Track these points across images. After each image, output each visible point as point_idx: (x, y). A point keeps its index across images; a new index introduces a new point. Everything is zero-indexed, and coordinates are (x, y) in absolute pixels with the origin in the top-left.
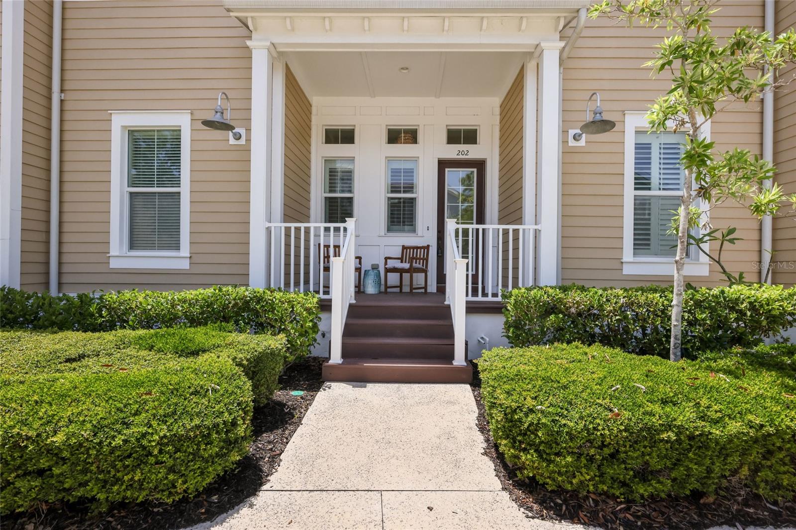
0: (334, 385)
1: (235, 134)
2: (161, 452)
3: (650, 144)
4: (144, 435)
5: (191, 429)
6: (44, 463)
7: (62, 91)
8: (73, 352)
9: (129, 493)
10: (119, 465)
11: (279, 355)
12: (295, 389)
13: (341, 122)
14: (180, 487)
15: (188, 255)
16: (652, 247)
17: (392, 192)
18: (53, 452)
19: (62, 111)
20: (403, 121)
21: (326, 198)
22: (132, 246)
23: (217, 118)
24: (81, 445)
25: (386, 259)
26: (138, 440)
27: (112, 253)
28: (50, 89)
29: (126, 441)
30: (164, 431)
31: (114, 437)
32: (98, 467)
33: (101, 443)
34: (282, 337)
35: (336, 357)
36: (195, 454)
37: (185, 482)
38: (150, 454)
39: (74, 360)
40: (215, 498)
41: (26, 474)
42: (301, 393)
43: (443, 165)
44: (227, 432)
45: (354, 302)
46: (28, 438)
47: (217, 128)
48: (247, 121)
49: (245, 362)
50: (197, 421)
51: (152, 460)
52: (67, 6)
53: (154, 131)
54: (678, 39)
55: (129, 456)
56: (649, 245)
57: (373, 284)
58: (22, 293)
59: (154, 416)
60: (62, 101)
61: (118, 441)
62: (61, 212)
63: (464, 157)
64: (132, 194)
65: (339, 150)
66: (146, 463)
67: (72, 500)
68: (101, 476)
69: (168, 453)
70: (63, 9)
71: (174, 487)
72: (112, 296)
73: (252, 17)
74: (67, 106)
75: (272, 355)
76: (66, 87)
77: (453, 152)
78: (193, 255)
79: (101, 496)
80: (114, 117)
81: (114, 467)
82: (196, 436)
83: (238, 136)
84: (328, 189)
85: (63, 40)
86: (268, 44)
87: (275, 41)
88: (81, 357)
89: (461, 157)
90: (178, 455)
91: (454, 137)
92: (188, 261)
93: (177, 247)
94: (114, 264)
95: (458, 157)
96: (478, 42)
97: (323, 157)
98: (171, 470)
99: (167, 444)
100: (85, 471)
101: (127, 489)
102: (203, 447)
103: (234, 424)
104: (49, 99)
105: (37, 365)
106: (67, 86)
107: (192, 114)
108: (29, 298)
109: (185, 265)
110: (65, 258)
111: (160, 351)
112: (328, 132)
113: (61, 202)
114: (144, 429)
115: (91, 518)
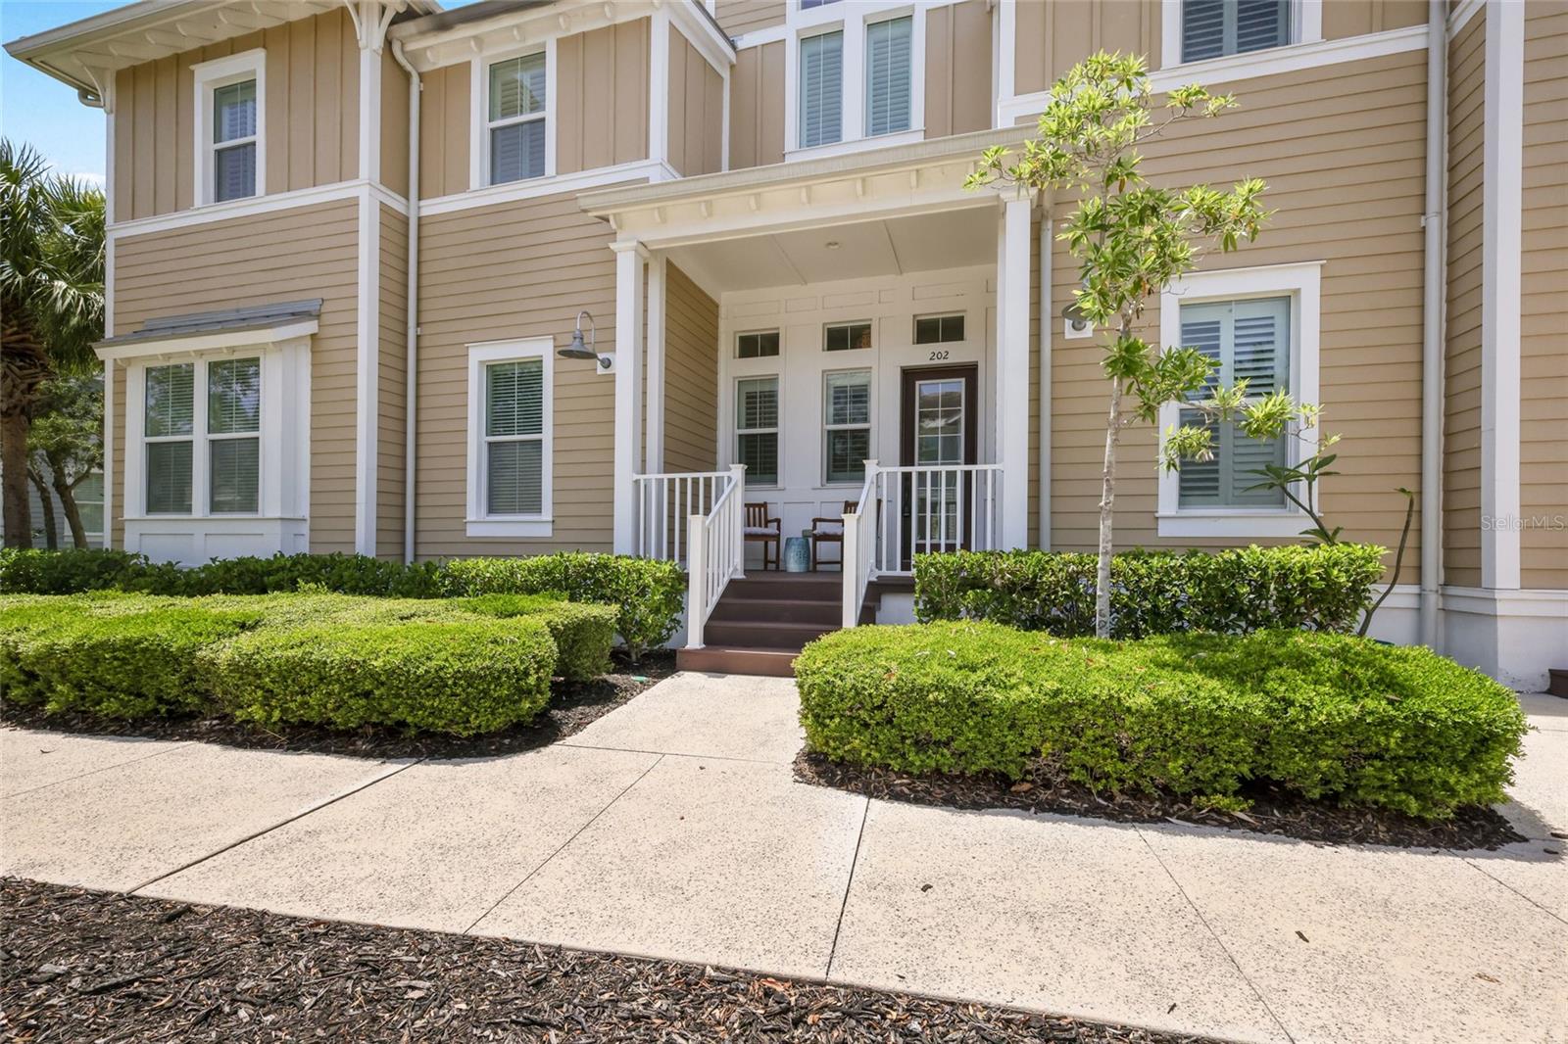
0: (687, 674)
1: (602, 362)
2: (455, 684)
3: (1218, 323)
4: (441, 669)
5: (482, 669)
6: (368, 686)
7: (418, 324)
8: (406, 612)
9: (431, 720)
10: (423, 692)
11: (606, 624)
12: (635, 674)
13: (758, 325)
14: (474, 723)
15: (550, 519)
16: (1221, 491)
17: (835, 422)
18: (373, 675)
19: (418, 348)
20: (847, 316)
21: (740, 436)
22: (491, 510)
23: (576, 346)
24: (394, 672)
25: (815, 521)
26: (436, 671)
27: (468, 519)
28: (405, 323)
29: (427, 672)
30: (457, 665)
31: (418, 668)
32: (407, 693)
33: (408, 672)
34: (615, 608)
35: (694, 640)
36: (486, 692)
37: (477, 717)
38: (446, 685)
39: (407, 618)
40: (507, 741)
41: (357, 695)
42: (643, 679)
43: (910, 377)
44: (518, 680)
45: (740, 576)
46: (358, 663)
47: (578, 357)
48: (611, 343)
49: (560, 627)
50: (488, 663)
51: (448, 691)
52: (423, 222)
53: (513, 364)
54: (1096, 202)
55: (430, 686)
56: (1216, 488)
57: (796, 558)
58: (373, 563)
59: (453, 654)
60: (418, 337)
61: (421, 671)
62: (417, 470)
63: (942, 361)
64: (490, 444)
65: (758, 367)
66: (443, 694)
67: (389, 723)
68: (409, 702)
69: (461, 686)
70: (419, 226)
71: (468, 721)
72: (455, 564)
73: (614, 215)
74: (425, 342)
75: (598, 624)
76: (423, 320)
77: (923, 355)
78: (557, 520)
79: (409, 719)
80: (471, 351)
81: (419, 694)
82: (486, 676)
83: (607, 363)
84: (743, 422)
85: (419, 263)
86: (635, 243)
87: (643, 239)
88: (413, 615)
89: (936, 362)
90: (469, 690)
91: (927, 331)
92: (550, 526)
93: (539, 511)
94: (472, 531)
95: (932, 362)
96: (908, 205)
97: (734, 378)
98: (465, 704)
99: (460, 679)
100: (398, 696)
101: (428, 716)
102: (493, 687)
103: (526, 673)
104: (405, 335)
105: (374, 620)
106: (425, 318)
107: (555, 339)
108: (379, 568)
109: (547, 531)
110: (422, 525)
111: (482, 612)
112: (743, 340)
113: (417, 458)
114: (442, 663)
115: (404, 739)
